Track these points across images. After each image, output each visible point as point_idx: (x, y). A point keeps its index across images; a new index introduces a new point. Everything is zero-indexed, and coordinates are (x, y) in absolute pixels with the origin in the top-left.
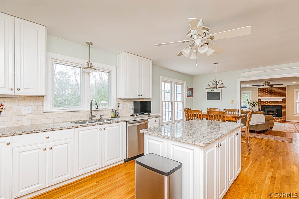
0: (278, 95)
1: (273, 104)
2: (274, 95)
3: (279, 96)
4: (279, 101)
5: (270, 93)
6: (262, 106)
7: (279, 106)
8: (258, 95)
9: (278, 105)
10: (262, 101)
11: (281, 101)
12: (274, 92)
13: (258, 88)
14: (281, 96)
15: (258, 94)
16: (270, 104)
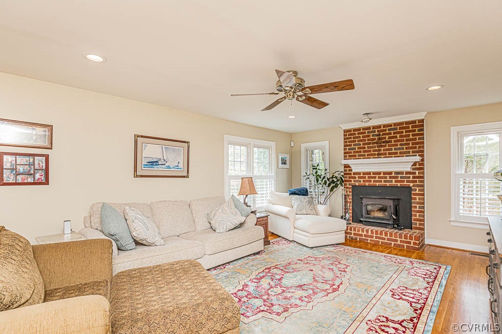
0: (399, 149)
1: (385, 181)
2: (387, 150)
3: (402, 154)
4: (402, 173)
5: (376, 143)
6: (354, 187)
7: (402, 187)
8: (345, 153)
9: (399, 184)
10: (354, 174)
11: (407, 173)
12: (388, 142)
13: (345, 131)
14: (407, 154)
15: (345, 149)
16: (377, 181)
